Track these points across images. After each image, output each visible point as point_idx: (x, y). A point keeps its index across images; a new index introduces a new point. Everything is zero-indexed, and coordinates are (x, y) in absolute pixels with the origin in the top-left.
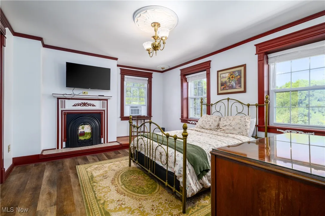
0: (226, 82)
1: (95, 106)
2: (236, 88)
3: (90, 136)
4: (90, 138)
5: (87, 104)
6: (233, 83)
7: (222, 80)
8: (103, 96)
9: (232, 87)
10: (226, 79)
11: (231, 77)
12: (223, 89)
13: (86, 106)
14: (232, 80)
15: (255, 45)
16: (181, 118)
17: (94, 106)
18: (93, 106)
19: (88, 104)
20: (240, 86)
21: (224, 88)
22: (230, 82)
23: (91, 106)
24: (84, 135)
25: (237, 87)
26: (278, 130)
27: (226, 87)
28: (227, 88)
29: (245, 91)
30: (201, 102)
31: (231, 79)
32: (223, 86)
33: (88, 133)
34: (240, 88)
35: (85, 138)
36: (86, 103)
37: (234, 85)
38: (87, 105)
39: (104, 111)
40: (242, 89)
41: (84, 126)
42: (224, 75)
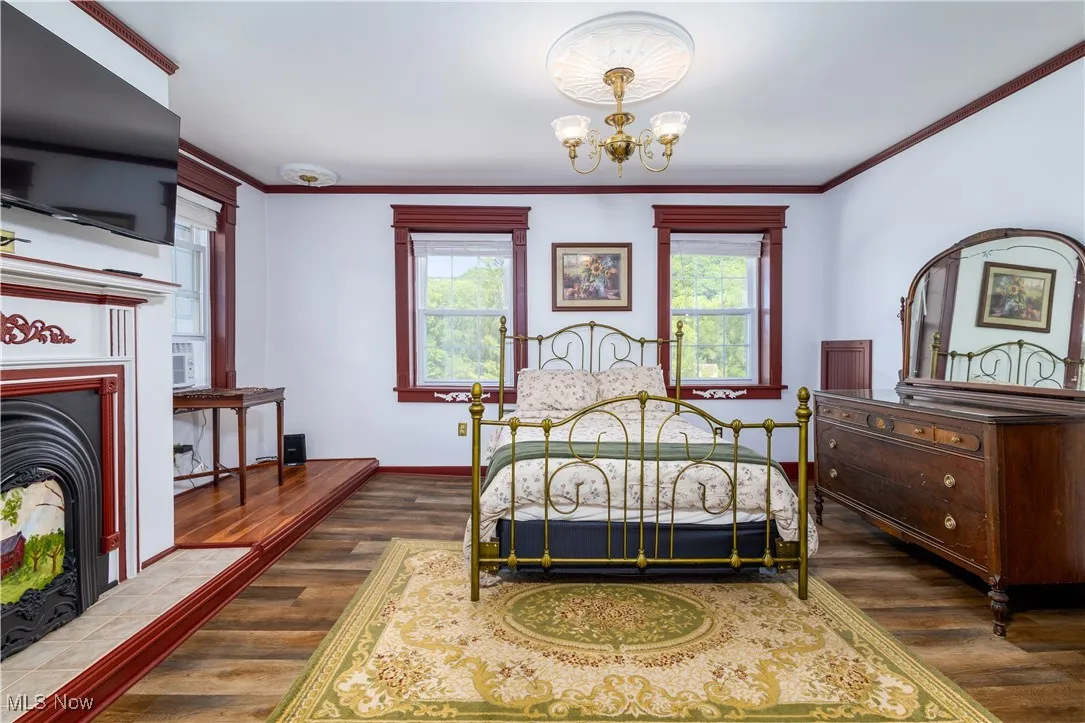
0: (578, 279)
1: (71, 341)
2: (607, 298)
3: (60, 559)
4: (59, 570)
5: (22, 329)
6: (599, 284)
7: (567, 271)
8: (137, 276)
9: (595, 294)
10: (579, 272)
11: (593, 268)
12: (572, 296)
13: (13, 340)
14: (596, 276)
15: (654, 207)
16: (396, 386)
17: (61, 338)
18: (54, 340)
19: (25, 328)
20: (618, 295)
21: (573, 294)
22: (592, 279)
23: (43, 339)
24: (20, 565)
25: (609, 297)
26: (694, 392)
27: (579, 293)
28: (582, 295)
29: (628, 308)
30: (501, 331)
31: (593, 272)
32: (571, 289)
33: (47, 542)
34: (614, 297)
35: (30, 585)
36: (13, 319)
37: (602, 289)
38: (20, 336)
39: (121, 369)
40: (623, 302)
41: (21, 492)
42: (572, 260)
